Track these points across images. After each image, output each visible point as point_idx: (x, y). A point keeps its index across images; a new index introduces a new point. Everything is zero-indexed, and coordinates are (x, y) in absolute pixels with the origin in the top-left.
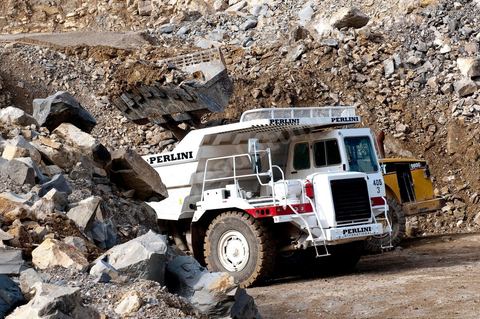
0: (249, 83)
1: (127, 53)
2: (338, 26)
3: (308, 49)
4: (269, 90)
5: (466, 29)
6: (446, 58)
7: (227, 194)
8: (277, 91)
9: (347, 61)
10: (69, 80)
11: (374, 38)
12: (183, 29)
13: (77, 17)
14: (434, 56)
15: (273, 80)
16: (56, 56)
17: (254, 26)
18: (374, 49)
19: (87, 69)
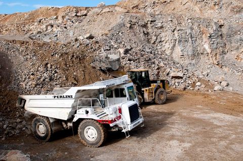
0: (66, 54)
1: (27, 43)
2: (87, 38)
3: (80, 45)
4: (73, 56)
5: (119, 41)
6: (116, 48)
7: (87, 112)
8: (75, 56)
9: (92, 48)
10: (13, 51)
11: (97, 42)
12: (38, 36)
13: (6, 30)
14: (113, 48)
15: (73, 53)
16: (8, 44)
17: (57, 36)
18: (97, 45)
19: (18, 48)
